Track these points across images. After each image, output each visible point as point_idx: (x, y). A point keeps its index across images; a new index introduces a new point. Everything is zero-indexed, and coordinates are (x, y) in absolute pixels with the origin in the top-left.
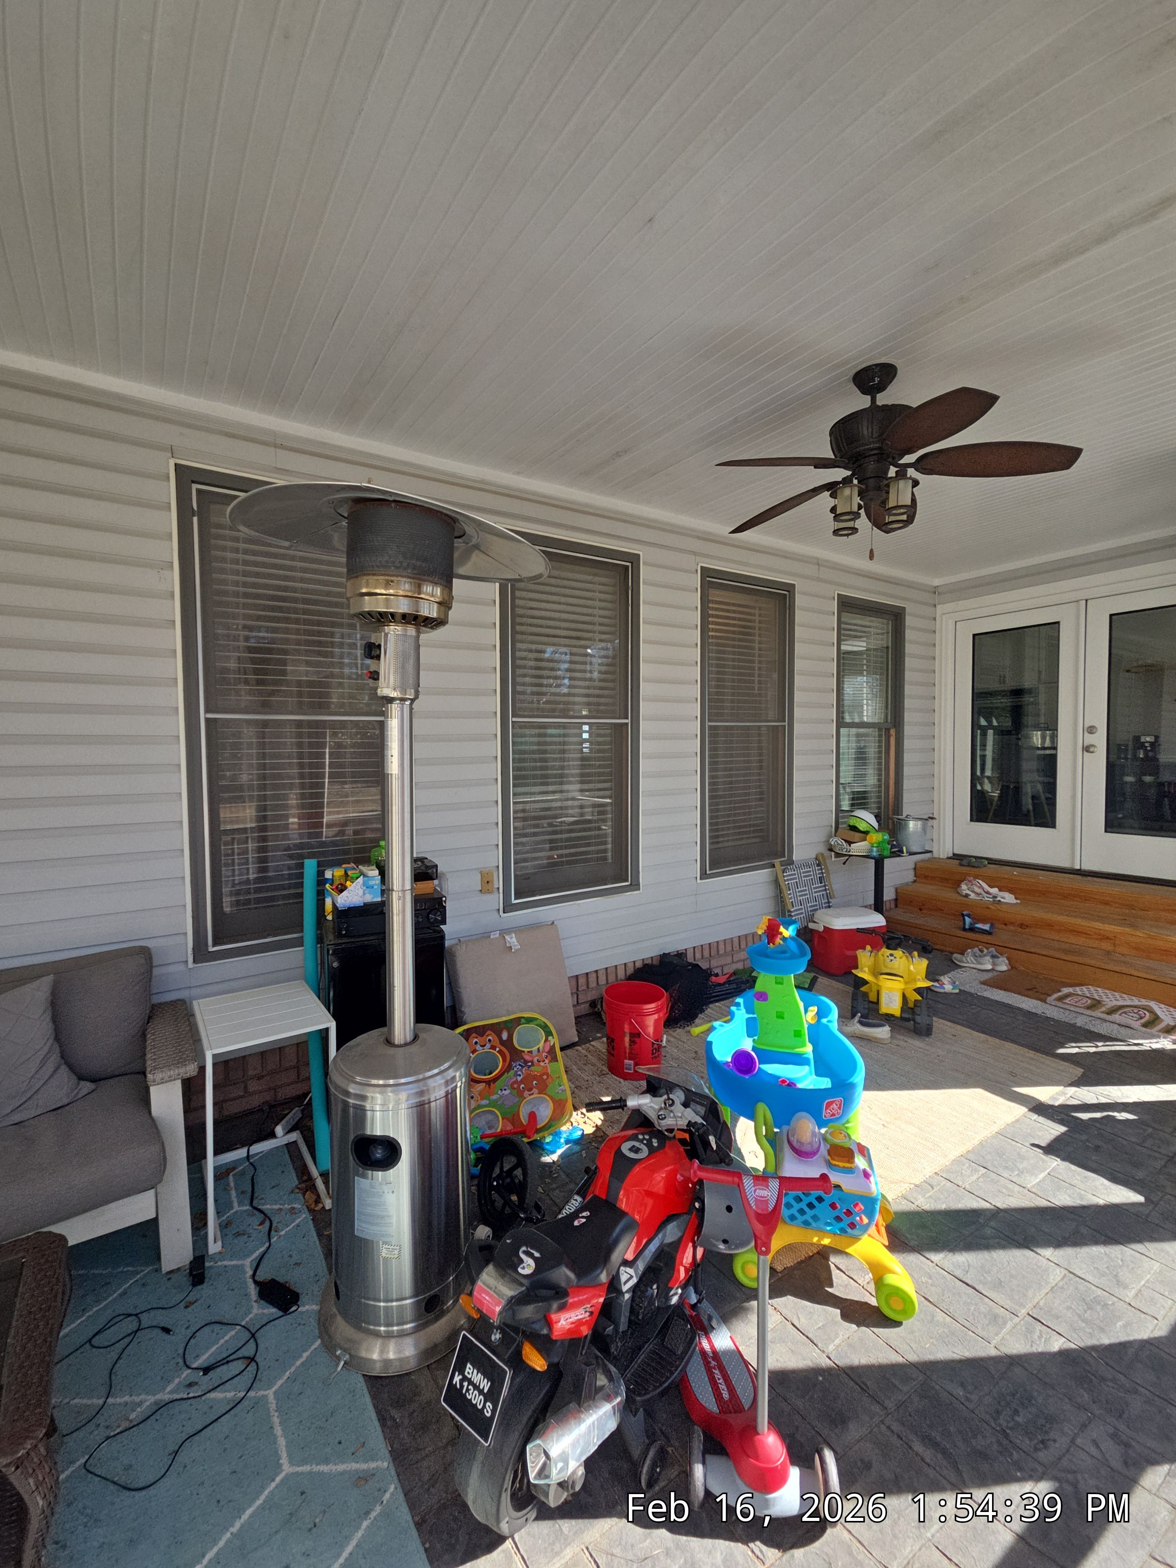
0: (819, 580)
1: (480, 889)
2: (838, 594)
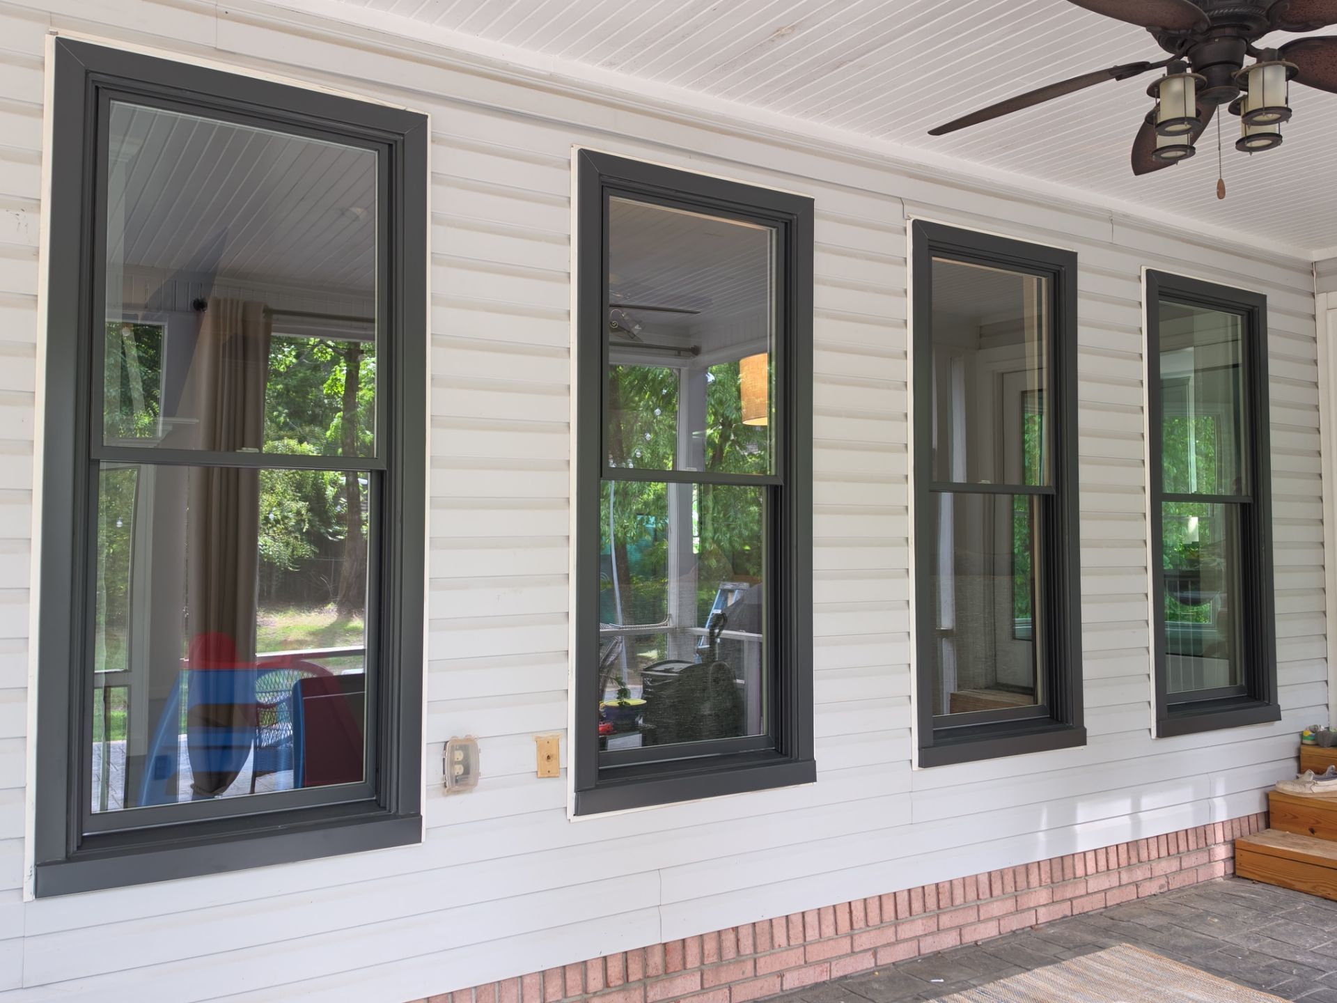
0: (1112, 246)
1: (536, 770)
2: (1148, 272)
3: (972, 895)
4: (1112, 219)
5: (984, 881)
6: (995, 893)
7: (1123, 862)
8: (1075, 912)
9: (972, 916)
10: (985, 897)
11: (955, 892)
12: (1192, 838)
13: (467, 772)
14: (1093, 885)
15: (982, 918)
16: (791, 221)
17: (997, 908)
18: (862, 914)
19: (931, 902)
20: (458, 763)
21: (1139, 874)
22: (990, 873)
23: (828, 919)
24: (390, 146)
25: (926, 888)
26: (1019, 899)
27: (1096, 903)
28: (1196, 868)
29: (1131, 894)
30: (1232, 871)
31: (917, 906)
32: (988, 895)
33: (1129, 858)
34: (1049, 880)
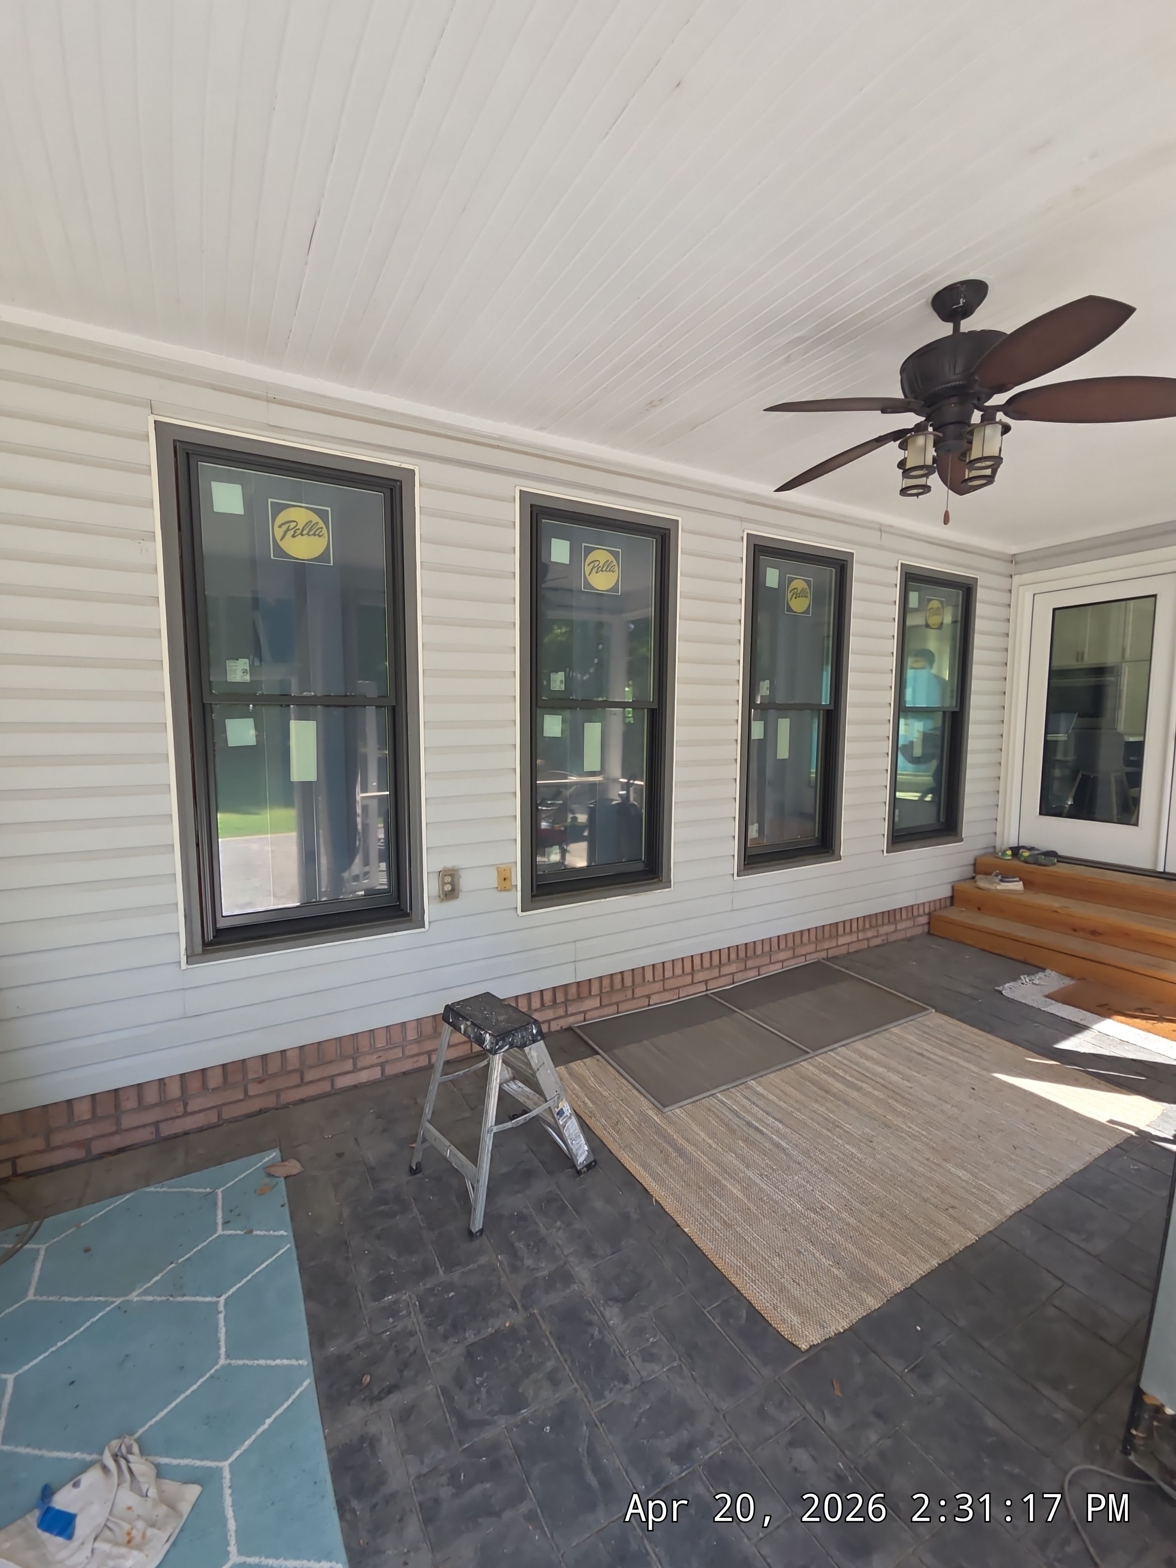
0: (881, 548)
1: (496, 886)
2: (902, 564)
3: (767, 948)
4: (882, 529)
5: (775, 941)
6: (781, 947)
7: (861, 927)
8: (829, 956)
9: (767, 960)
10: (775, 949)
11: (757, 948)
12: (904, 912)
13: (453, 890)
14: (841, 941)
15: (772, 961)
16: (665, 534)
17: (782, 956)
18: (699, 962)
19: (742, 954)
20: (448, 883)
21: (870, 934)
22: (779, 937)
23: (679, 966)
24: (391, 489)
25: (739, 947)
26: (796, 950)
27: (843, 951)
28: (905, 929)
29: (864, 945)
30: (927, 931)
31: (733, 956)
32: (777, 949)
33: (864, 925)
34: (814, 939)
